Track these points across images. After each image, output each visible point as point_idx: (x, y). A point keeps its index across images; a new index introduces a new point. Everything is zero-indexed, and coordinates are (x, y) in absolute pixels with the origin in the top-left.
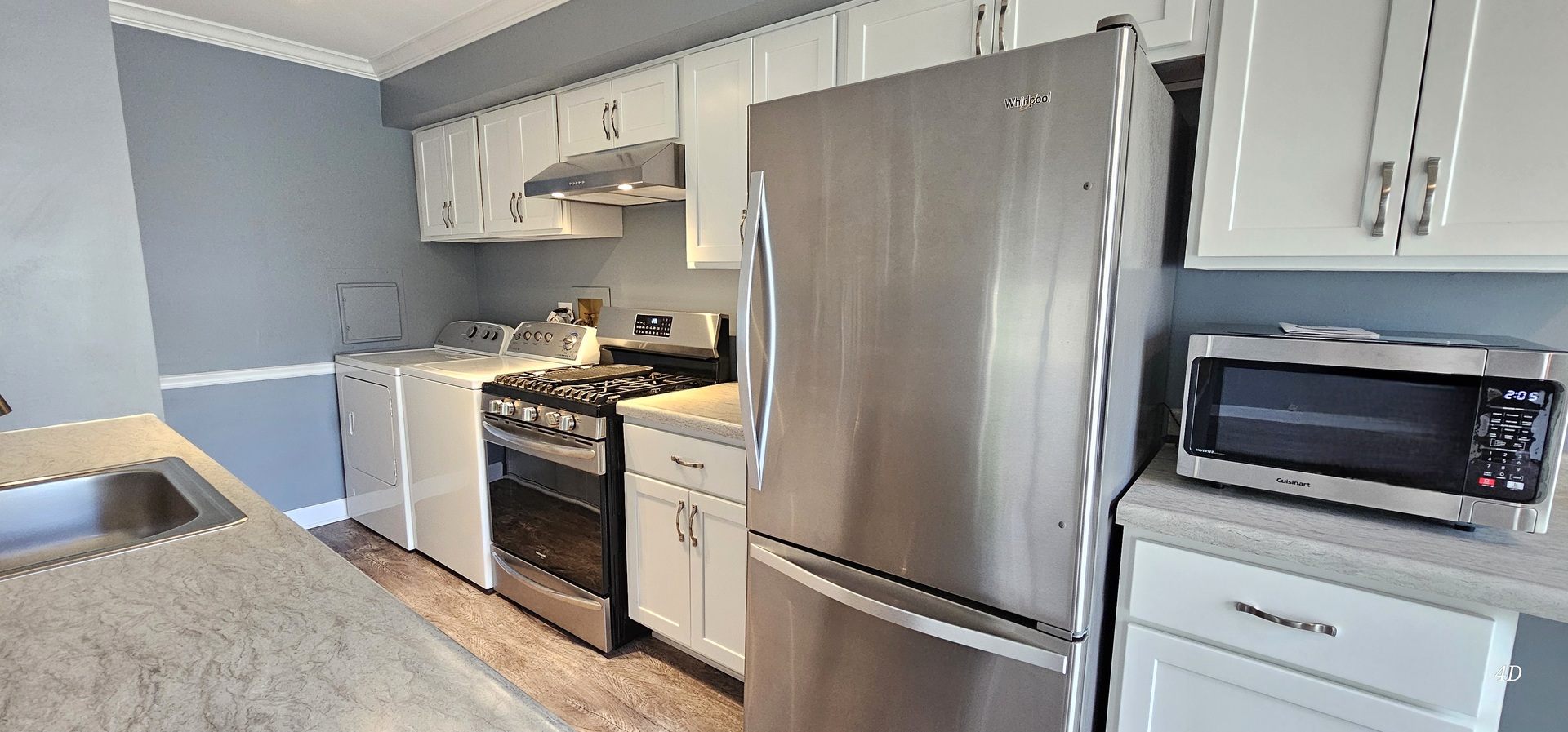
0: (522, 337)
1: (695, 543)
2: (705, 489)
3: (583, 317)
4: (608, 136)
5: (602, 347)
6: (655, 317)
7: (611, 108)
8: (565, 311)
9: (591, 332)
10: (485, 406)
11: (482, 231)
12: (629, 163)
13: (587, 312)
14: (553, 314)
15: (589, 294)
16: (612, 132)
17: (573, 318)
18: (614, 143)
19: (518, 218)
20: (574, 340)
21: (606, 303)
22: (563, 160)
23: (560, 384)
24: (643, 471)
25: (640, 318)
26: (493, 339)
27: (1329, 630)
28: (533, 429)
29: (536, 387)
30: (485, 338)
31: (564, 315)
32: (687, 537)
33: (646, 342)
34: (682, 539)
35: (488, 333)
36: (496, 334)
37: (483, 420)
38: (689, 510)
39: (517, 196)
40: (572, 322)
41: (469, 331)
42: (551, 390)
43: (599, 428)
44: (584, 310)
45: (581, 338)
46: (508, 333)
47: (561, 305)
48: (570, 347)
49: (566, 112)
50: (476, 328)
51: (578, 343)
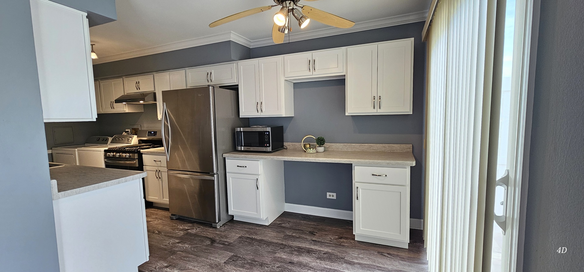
0: (115, 139)
1: (160, 178)
2: (162, 166)
3: (134, 133)
4: (137, 89)
5: (139, 140)
6: (153, 132)
7: (138, 83)
8: (128, 131)
9: (135, 137)
10: (105, 155)
11: (101, 111)
12: (143, 96)
13: (134, 132)
14: (124, 133)
15: (135, 127)
16: (138, 88)
17: (130, 133)
18: (138, 91)
19: (113, 107)
20: (131, 139)
21: (140, 129)
22: (125, 94)
23: (126, 148)
24: (148, 165)
25: (149, 132)
26: (105, 141)
27: (246, 167)
28: (119, 159)
29: (120, 149)
30: (103, 140)
31: (128, 133)
32: (158, 177)
33: (151, 138)
34: (157, 178)
35: (104, 139)
36: (106, 139)
37: (105, 159)
38: (158, 171)
39: (112, 102)
40: (130, 134)
41: (97, 139)
42: (124, 149)
43: (136, 156)
44: (134, 131)
45: (133, 138)
46: (110, 139)
47: (127, 130)
48: (129, 141)
49: (126, 82)
50: (99, 138)
51: (132, 140)
